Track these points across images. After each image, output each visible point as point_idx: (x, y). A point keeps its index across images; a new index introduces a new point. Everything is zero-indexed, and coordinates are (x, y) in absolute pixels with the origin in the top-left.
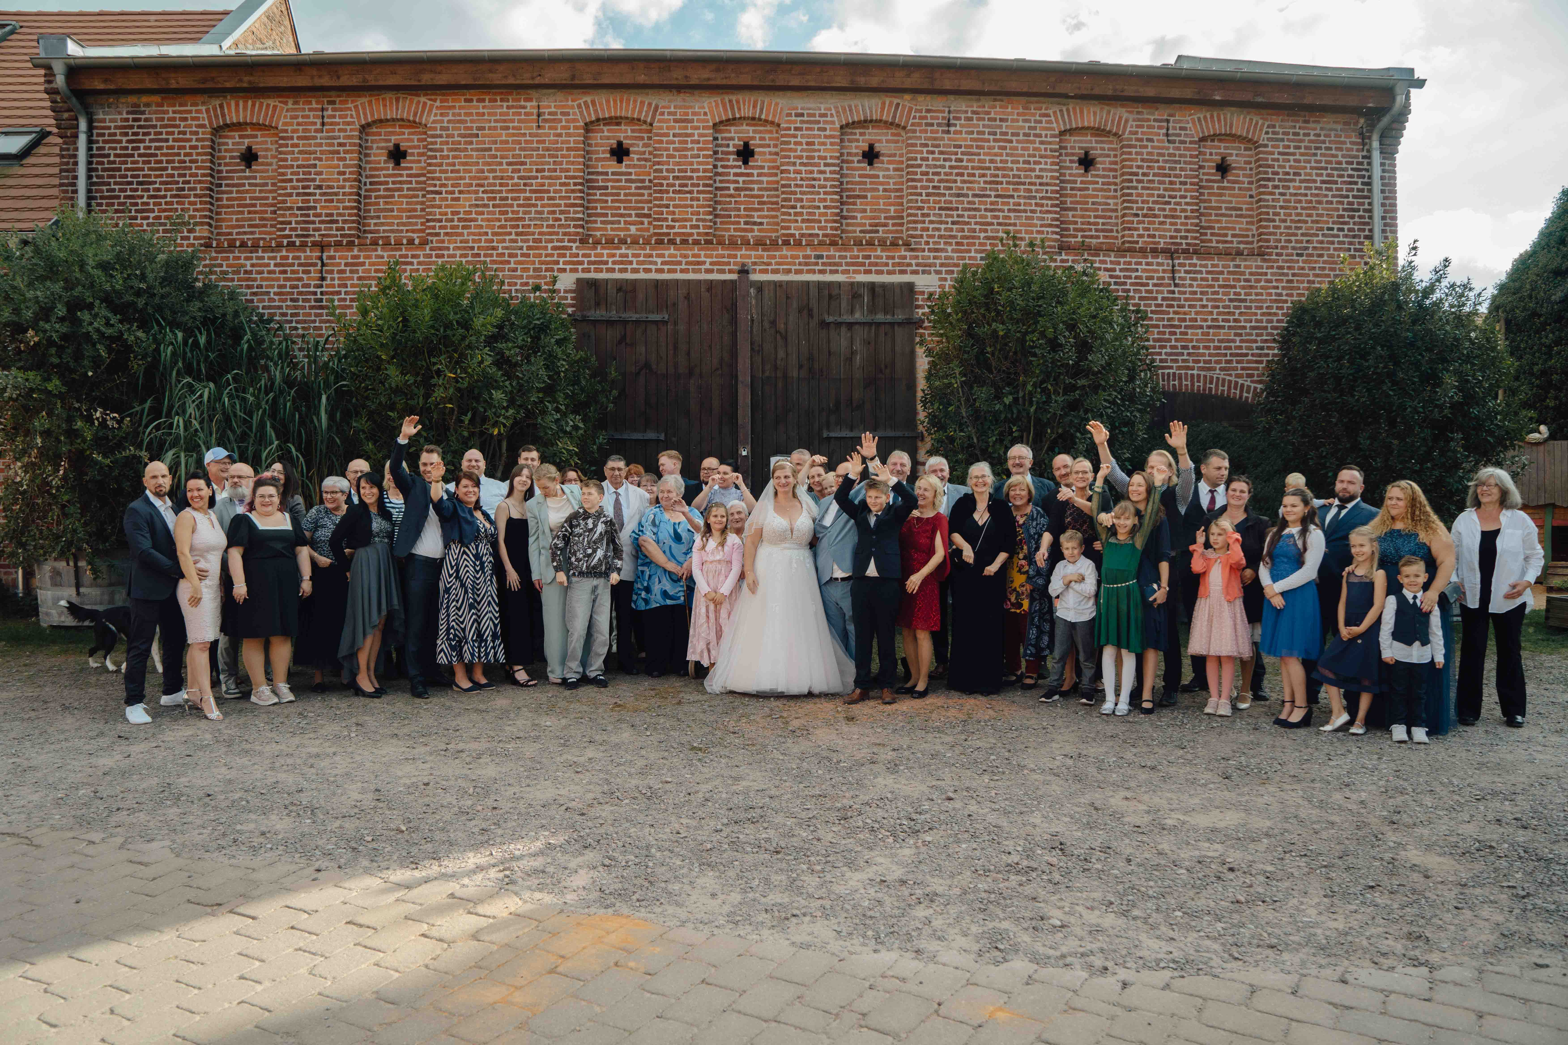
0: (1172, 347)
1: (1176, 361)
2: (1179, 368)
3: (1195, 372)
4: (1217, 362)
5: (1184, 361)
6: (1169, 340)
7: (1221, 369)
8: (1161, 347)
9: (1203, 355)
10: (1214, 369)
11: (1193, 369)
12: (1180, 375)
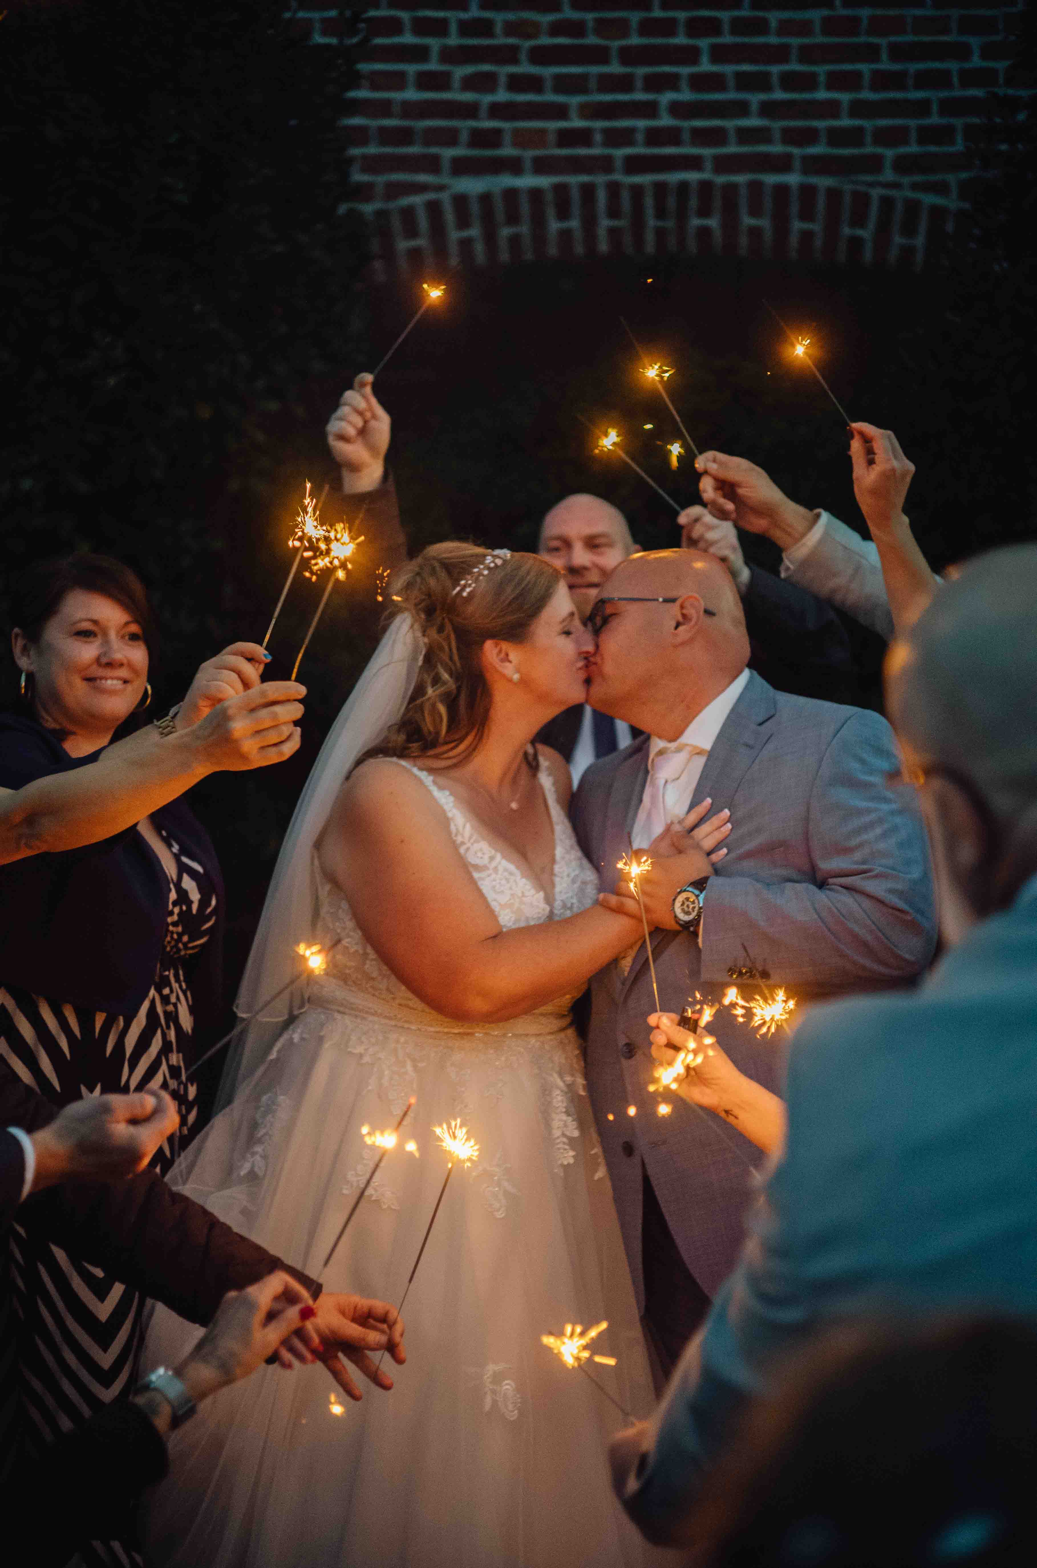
0: (699, 82)
1: (715, 137)
2: (723, 164)
3: (793, 179)
4: (885, 137)
5: (746, 135)
6: (690, 55)
7: (903, 165)
8: (655, 83)
9: (831, 109)
10: (874, 164)
11: (783, 164)
12: (731, 190)
